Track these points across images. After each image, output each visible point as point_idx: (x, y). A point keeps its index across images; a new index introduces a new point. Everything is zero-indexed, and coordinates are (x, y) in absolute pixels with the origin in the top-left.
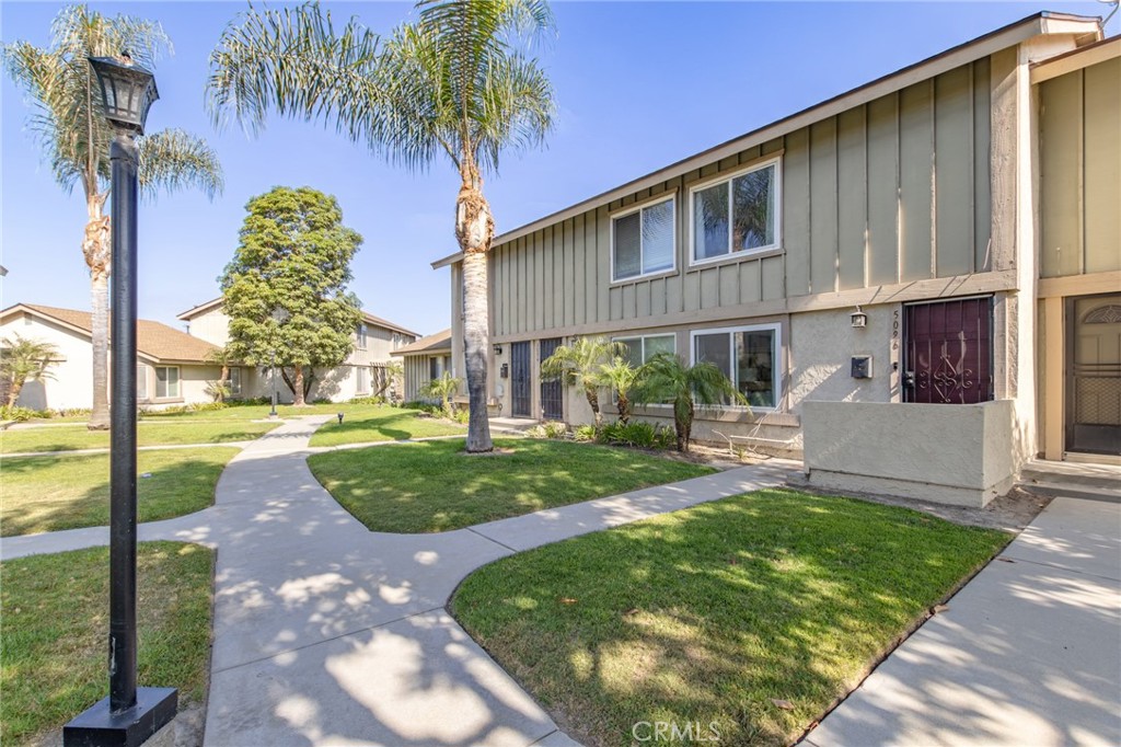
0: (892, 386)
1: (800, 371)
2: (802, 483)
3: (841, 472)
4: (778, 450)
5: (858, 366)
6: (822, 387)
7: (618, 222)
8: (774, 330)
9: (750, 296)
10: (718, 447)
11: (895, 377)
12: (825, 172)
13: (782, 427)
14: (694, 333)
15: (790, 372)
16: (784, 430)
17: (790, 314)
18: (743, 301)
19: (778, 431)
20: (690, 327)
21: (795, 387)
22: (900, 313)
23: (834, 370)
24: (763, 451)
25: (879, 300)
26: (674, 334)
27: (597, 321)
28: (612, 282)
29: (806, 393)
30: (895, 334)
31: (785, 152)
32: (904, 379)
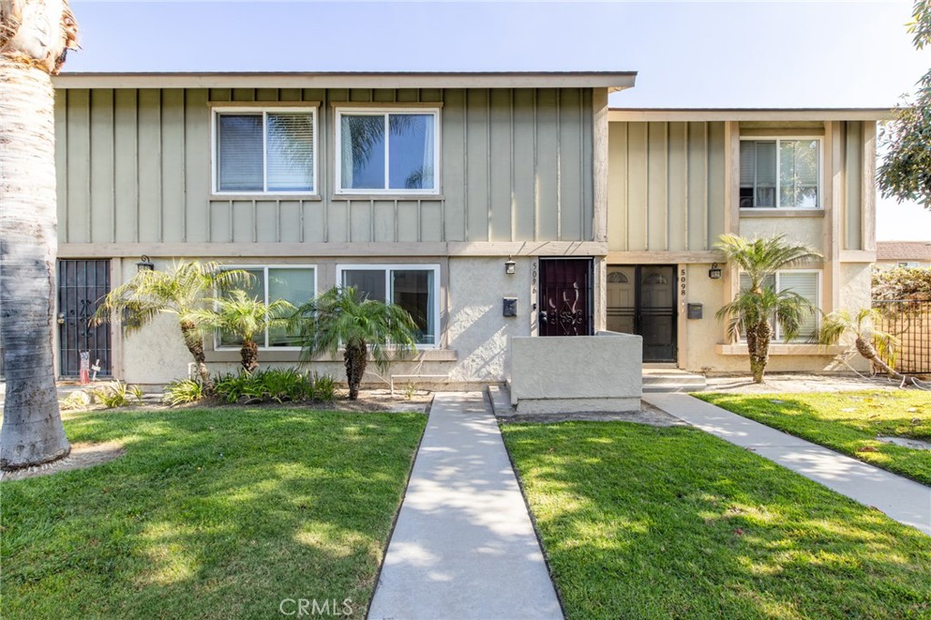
0: (532, 322)
1: (457, 310)
2: (509, 414)
3: (545, 399)
4: (435, 384)
5: (509, 306)
6: (476, 324)
7: (222, 117)
8: (433, 271)
9: (409, 235)
10: (370, 389)
11: (534, 315)
12: (479, 135)
13: (441, 362)
14: (340, 267)
15: (449, 310)
16: (443, 364)
17: (450, 257)
18: (402, 238)
19: (436, 366)
20: (337, 260)
21: (453, 324)
22: (537, 265)
23: (487, 309)
24: (420, 387)
25: (523, 253)
26: (316, 267)
27: (185, 240)
28: (214, 192)
29: (463, 330)
30: (534, 280)
31: (444, 105)
32: (541, 316)
